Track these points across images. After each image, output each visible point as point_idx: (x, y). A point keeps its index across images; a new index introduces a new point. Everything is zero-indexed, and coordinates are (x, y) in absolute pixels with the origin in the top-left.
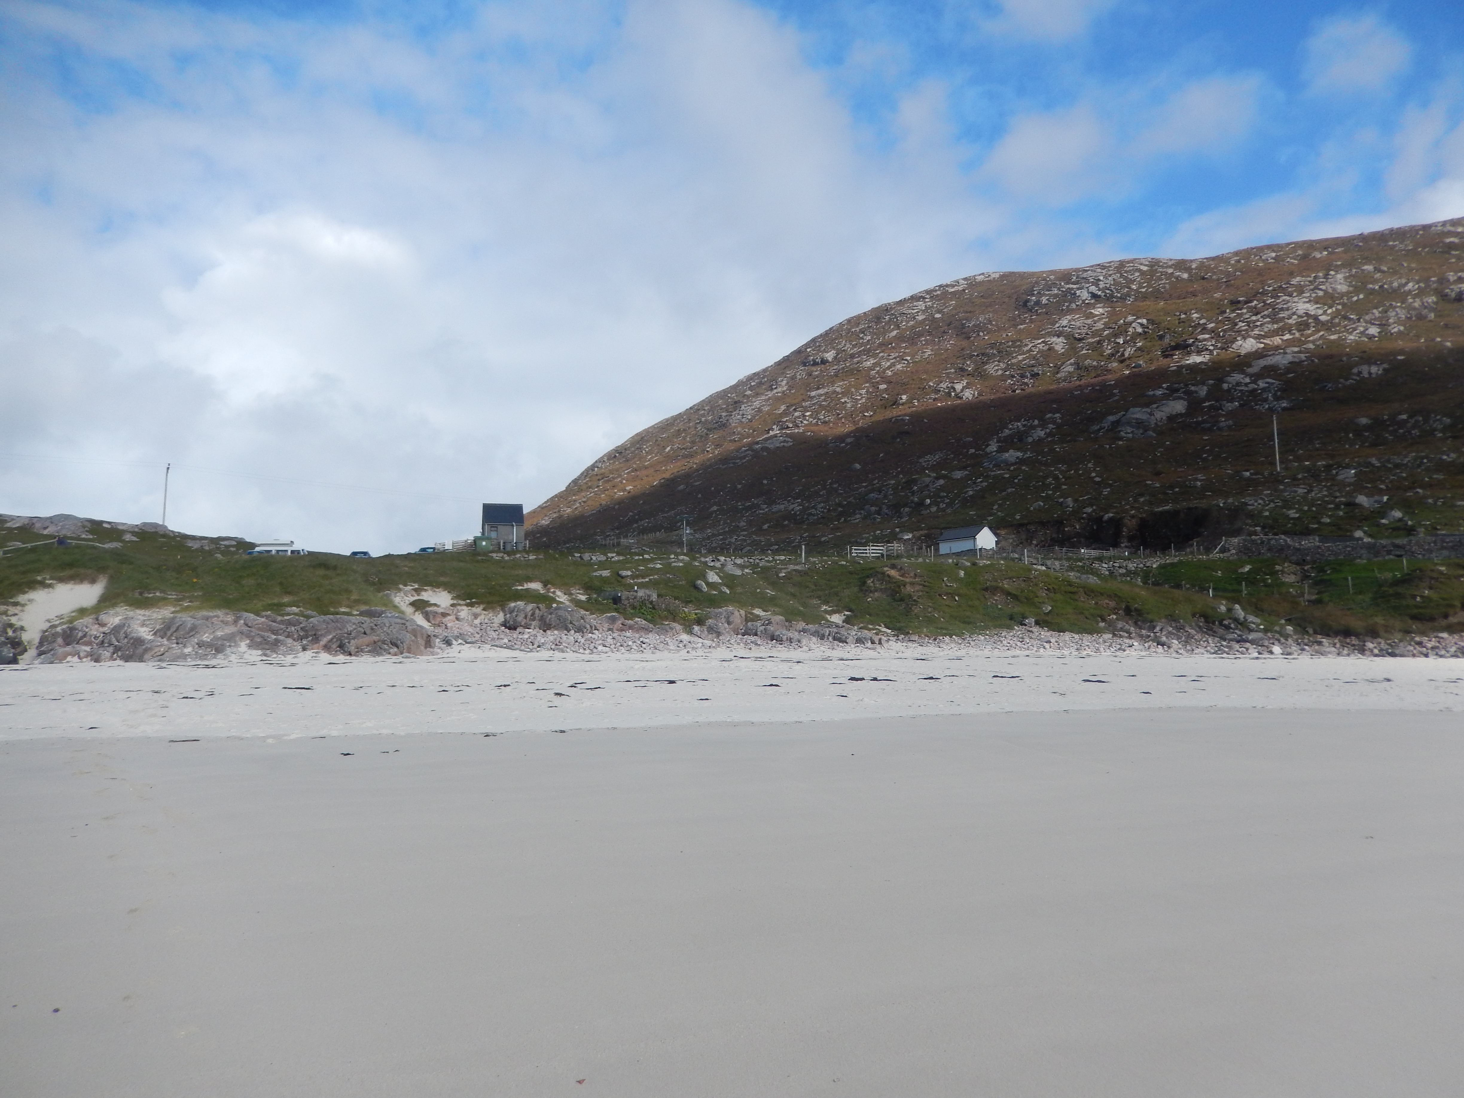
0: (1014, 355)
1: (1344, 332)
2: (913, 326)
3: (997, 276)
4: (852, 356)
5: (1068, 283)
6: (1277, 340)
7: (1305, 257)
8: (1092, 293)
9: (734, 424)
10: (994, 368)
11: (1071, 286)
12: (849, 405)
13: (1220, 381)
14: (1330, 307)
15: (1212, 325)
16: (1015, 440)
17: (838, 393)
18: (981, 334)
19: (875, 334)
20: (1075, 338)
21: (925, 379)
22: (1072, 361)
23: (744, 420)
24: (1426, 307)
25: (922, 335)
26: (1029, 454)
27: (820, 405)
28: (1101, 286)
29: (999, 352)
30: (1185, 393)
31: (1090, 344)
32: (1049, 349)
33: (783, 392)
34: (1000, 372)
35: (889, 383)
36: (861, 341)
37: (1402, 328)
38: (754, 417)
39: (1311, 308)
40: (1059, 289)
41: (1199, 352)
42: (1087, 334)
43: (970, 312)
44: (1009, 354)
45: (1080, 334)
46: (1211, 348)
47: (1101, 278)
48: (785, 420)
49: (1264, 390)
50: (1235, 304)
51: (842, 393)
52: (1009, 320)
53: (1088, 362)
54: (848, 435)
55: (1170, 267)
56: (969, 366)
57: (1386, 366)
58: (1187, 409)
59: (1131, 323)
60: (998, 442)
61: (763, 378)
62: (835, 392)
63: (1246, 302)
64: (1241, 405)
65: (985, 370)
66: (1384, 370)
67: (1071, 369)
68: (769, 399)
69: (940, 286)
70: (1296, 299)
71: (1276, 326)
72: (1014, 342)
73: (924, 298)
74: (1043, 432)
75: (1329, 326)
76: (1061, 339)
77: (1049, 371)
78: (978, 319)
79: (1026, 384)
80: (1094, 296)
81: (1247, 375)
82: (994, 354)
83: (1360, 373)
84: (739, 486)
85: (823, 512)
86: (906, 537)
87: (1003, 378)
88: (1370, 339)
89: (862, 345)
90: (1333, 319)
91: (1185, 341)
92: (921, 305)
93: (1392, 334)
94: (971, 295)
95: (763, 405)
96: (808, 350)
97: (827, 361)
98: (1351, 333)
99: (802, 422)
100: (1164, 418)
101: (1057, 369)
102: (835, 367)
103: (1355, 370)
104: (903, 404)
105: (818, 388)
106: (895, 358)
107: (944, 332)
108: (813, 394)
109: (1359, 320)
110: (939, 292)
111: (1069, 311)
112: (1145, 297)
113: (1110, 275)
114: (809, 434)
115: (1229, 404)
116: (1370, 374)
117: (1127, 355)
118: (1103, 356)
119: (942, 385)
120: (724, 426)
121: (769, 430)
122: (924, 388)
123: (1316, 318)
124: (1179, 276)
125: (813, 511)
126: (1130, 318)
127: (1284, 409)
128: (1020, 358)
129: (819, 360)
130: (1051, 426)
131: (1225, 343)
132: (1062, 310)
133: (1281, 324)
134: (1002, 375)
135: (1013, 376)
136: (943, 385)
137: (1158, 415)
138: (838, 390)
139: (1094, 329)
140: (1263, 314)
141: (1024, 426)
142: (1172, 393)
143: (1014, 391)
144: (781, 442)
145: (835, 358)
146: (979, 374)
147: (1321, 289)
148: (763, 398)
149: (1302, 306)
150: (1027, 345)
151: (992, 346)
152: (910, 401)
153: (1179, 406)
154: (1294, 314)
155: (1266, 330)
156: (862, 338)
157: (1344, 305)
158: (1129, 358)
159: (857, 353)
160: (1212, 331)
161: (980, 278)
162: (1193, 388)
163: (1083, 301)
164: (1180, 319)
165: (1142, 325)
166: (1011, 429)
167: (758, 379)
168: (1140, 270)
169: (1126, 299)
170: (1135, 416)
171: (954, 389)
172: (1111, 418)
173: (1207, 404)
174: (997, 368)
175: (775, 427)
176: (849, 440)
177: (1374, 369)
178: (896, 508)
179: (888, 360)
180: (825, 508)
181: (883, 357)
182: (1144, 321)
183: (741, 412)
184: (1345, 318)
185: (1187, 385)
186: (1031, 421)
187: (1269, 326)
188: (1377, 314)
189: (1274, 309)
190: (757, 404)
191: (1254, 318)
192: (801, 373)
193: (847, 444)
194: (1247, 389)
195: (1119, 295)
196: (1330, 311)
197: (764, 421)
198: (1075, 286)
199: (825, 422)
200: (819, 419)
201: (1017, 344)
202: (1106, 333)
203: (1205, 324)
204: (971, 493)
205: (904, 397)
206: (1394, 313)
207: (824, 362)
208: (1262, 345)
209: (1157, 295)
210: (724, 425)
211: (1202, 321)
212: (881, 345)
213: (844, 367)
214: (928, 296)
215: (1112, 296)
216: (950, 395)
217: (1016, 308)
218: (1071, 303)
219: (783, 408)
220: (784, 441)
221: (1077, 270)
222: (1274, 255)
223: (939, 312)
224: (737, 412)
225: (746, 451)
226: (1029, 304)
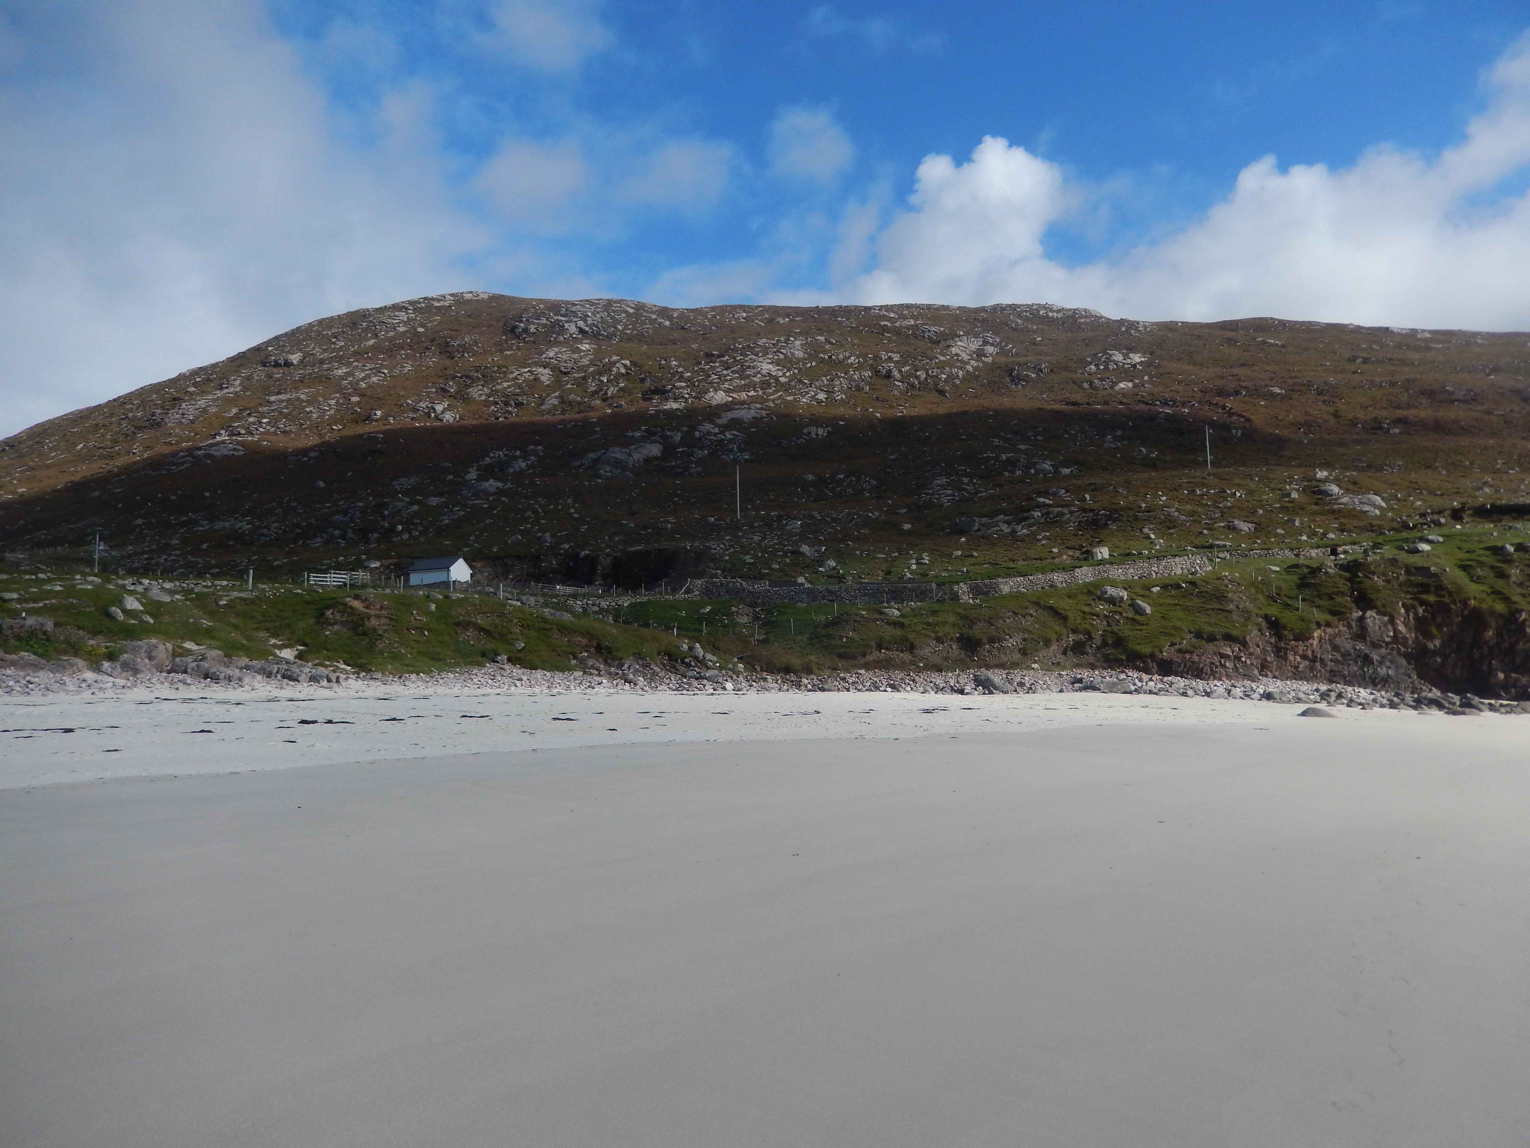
0: (499, 381)
1: (798, 394)
2: (393, 338)
3: (486, 297)
4: (322, 362)
5: (556, 315)
6: (743, 396)
7: (770, 321)
8: (579, 328)
9: (170, 425)
10: (477, 393)
11: (560, 318)
12: (315, 416)
13: (694, 428)
14: (789, 371)
15: (689, 374)
16: (496, 469)
17: (303, 401)
18: (466, 355)
19: (350, 340)
20: (561, 371)
21: (403, 396)
22: (557, 394)
23: (183, 420)
24: (863, 380)
25: (403, 348)
26: (509, 485)
27: (281, 413)
28: (589, 322)
29: (483, 376)
30: (661, 437)
31: (575, 379)
32: (535, 380)
33: (236, 393)
34: (483, 398)
35: (362, 395)
36: (333, 346)
37: (844, 397)
38: (197, 418)
39: (773, 369)
40: (547, 319)
41: (676, 399)
42: (573, 368)
43: (456, 330)
44: (493, 379)
45: (566, 368)
46: (687, 396)
47: (590, 314)
48: (236, 424)
49: (730, 440)
50: (709, 356)
51: (308, 401)
52: (496, 344)
53: (572, 397)
54: (312, 449)
55: (654, 313)
56: (451, 387)
57: (830, 429)
58: (662, 453)
59: (615, 363)
60: (478, 470)
61: (211, 374)
62: (298, 399)
63: (720, 356)
64: (710, 454)
65: (468, 394)
66: (828, 432)
67: (555, 402)
68: (218, 399)
69: (425, 299)
70: (761, 359)
71: (743, 382)
72: (499, 367)
73: (407, 309)
74: (525, 464)
75: (786, 388)
76: (546, 371)
77: (534, 402)
78: (463, 339)
79: (510, 413)
80: (581, 331)
81: (716, 425)
82: (479, 378)
83: (809, 433)
84: (173, 497)
85: (277, 533)
86: (373, 565)
87: (487, 403)
88: (818, 403)
89: (334, 351)
90: (790, 381)
91: (664, 386)
92: (403, 316)
93: (836, 401)
94: (458, 313)
95: (210, 406)
96: (270, 349)
97: (292, 364)
98: (804, 396)
99: (257, 429)
100: (641, 460)
101: (542, 401)
102: (301, 372)
103: (805, 431)
104: (376, 421)
105: (279, 393)
106: (371, 369)
107: (427, 348)
108: (272, 398)
109: (811, 385)
110: (423, 305)
111: (556, 343)
112: (629, 339)
113: (598, 313)
114: (265, 443)
115: (700, 452)
116: (817, 435)
117: (609, 394)
118: (586, 392)
119: (421, 404)
120: (156, 425)
121: (215, 435)
122: (402, 405)
123: (776, 379)
124: (661, 322)
125: (265, 531)
126: (615, 358)
127: (746, 461)
128: (505, 384)
129: (282, 362)
130: (533, 458)
131: (699, 393)
132: (550, 340)
133: (748, 381)
134: (485, 401)
135: (497, 403)
136: (423, 405)
137: (636, 456)
138: (303, 397)
139: (580, 364)
140: (732, 369)
141: (506, 455)
142: (649, 436)
143: (497, 419)
144: (230, 450)
145: (301, 361)
146: (462, 396)
147: (782, 353)
148: (210, 397)
149: (766, 367)
150: (512, 372)
151: (477, 369)
152: (385, 417)
153: (654, 450)
154: (759, 372)
155: (735, 384)
156: (334, 343)
157: (800, 370)
158: (611, 397)
159: (326, 360)
160: (688, 380)
161: (468, 296)
162: (669, 433)
163: (571, 335)
164: (660, 364)
165: (625, 366)
166: (492, 458)
167: (204, 375)
168: (626, 312)
169: (611, 339)
170: (614, 455)
171: (434, 409)
172: (592, 456)
173: (680, 450)
174: (480, 392)
175: (222, 432)
176: (313, 454)
177: (820, 431)
178: (363, 533)
179: (363, 371)
180: (280, 529)
181: (357, 366)
182: (628, 363)
183: (180, 411)
184: (800, 381)
185: (663, 430)
186: (513, 451)
187: (738, 381)
188: (826, 382)
189: (742, 366)
190: (202, 403)
191: (725, 372)
192: (259, 374)
193: (310, 459)
194: (716, 439)
195: (605, 333)
196: (788, 374)
197: (210, 424)
198: (563, 319)
199: (284, 432)
200: (278, 428)
201: (503, 370)
202: (591, 369)
203: (682, 372)
204: (447, 522)
205: (379, 413)
206: (839, 382)
207: (288, 364)
208: (731, 399)
209: (641, 338)
211: (679, 370)
212: (356, 353)
213: (311, 373)
214: (411, 308)
215: (599, 333)
216: (429, 416)
217: (504, 333)
218: (559, 335)
219: (234, 411)
220: (234, 450)
221: (567, 303)
222: (745, 315)
223: (422, 326)
224: (176, 410)
225: (184, 456)
226: (517, 330)
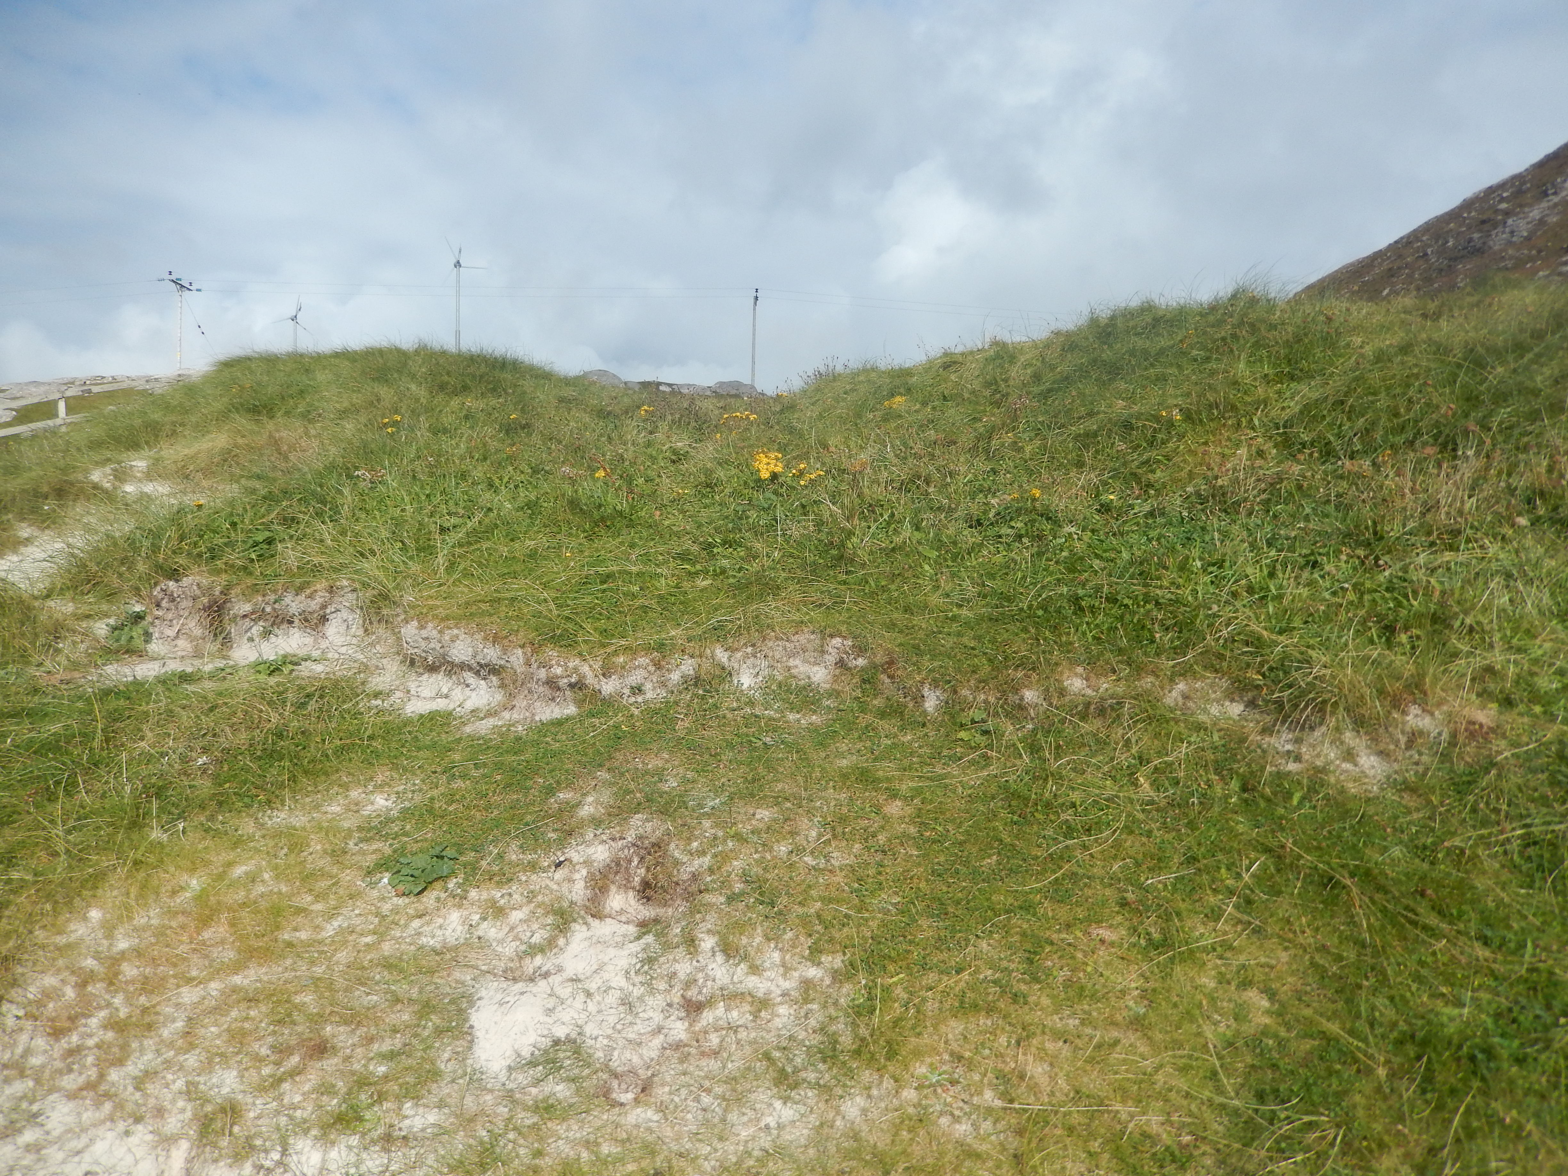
9: (1496, 248)
61: (1524, 183)
210: (1478, 250)
